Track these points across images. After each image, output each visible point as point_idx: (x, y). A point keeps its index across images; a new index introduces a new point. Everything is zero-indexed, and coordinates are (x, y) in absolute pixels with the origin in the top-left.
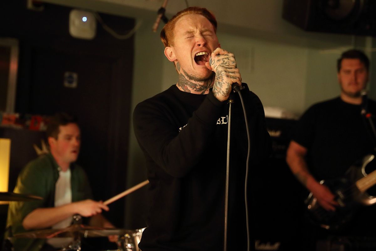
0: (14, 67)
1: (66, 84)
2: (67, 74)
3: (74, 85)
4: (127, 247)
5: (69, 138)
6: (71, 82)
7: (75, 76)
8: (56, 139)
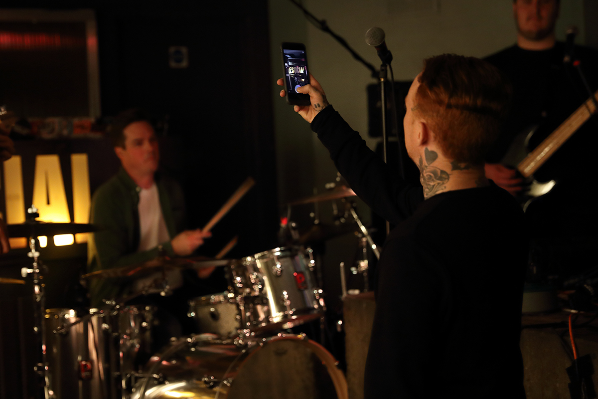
0: (92, 42)
1: (173, 64)
2: (172, 50)
3: (184, 64)
4: (235, 282)
5: (139, 143)
6: (179, 61)
7: (184, 50)
8: (124, 147)
